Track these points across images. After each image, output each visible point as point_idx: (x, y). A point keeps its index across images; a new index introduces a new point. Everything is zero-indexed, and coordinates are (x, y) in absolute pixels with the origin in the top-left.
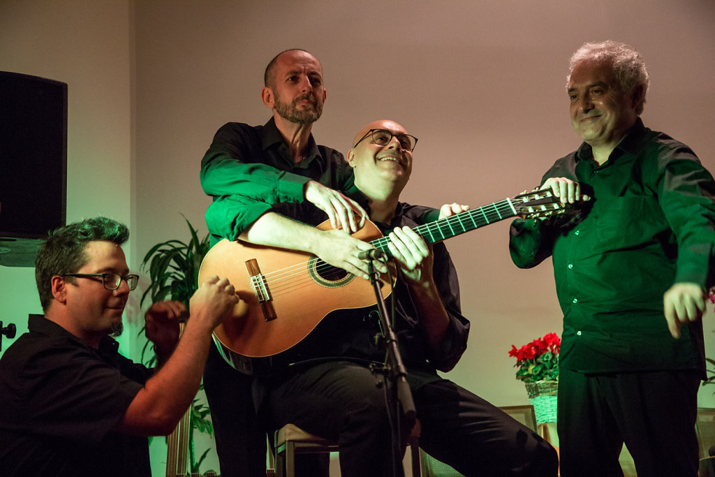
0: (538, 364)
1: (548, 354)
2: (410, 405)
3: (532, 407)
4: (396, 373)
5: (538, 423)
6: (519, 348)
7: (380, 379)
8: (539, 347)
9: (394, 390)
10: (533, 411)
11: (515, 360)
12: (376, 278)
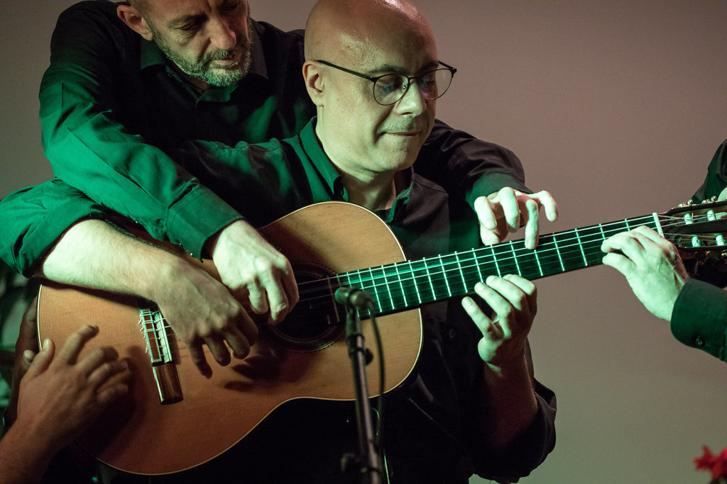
12: (359, 344)
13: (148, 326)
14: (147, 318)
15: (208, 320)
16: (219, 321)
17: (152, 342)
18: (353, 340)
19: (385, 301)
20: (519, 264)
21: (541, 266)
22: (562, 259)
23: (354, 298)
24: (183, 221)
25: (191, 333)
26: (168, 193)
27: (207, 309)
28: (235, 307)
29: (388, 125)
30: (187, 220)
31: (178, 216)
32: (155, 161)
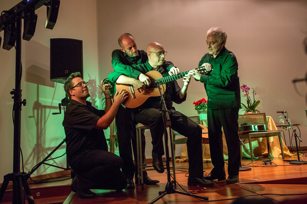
0: (200, 106)
1: (203, 103)
2: (169, 118)
3: (199, 116)
4: (165, 111)
5: (200, 120)
6: (195, 102)
7: (161, 112)
8: (200, 102)
9: (165, 114)
10: (199, 117)
11: (195, 105)
14: (130, 88)
17: (131, 91)
18: (159, 87)
26: (132, 71)
29: (160, 59)
32: (129, 67)
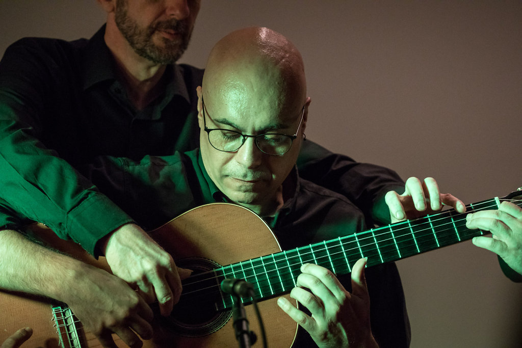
12: (245, 328)
13: (60, 322)
14: (58, 315)
15: (112, 312)
16: (121, 312)
17: (64, 336)
18: (239, 323)
19: (265, 288)
20: (380, 249)
21: (399, 249)
22: (417, 242)
23: (238, 287)
24: (79, 225)
25: (99, 327)
26: (68, 202)
27: (109, 303)
28: (134, 299)
30: (82, 224)
31: (75, 220)
